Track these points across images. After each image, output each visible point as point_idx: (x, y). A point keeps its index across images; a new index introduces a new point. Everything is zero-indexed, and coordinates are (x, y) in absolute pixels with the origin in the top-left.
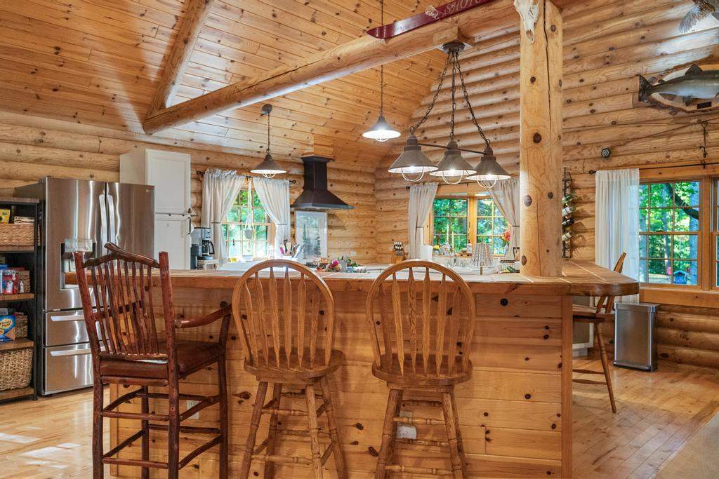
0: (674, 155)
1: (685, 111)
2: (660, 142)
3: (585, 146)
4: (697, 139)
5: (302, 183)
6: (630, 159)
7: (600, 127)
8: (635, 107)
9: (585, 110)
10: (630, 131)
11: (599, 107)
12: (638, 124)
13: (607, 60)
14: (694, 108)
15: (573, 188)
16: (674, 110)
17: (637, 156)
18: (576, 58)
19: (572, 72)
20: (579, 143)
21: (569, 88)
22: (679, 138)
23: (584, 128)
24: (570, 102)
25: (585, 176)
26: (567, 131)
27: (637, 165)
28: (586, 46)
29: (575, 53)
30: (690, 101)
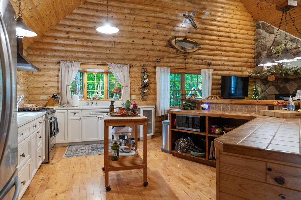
0: (178, 65)
1: (181, 51)
2: (174, 60)
3: (150, 57)
4: (183, 60)
6: (165, 64)
7: (155, 50)
8: (166, 46)
9: (150, 42)
10: (165, 54)
11: (155, 43)
12: (167, 52)
13: (158, 27)
14: (183, 51)
16: (178, 50)
17: (167, 63)
18: (147, 22)
19: (145, 27)
20: (148, 55)
21: (144, 33)
22: (179, 59)
23: (150, 50)
24: (144, 38)
25: (150, 68)
26: (143, 49)
27: (168, 66)
28: (150, 19)
29: (146, 20)
30: (183, 48)
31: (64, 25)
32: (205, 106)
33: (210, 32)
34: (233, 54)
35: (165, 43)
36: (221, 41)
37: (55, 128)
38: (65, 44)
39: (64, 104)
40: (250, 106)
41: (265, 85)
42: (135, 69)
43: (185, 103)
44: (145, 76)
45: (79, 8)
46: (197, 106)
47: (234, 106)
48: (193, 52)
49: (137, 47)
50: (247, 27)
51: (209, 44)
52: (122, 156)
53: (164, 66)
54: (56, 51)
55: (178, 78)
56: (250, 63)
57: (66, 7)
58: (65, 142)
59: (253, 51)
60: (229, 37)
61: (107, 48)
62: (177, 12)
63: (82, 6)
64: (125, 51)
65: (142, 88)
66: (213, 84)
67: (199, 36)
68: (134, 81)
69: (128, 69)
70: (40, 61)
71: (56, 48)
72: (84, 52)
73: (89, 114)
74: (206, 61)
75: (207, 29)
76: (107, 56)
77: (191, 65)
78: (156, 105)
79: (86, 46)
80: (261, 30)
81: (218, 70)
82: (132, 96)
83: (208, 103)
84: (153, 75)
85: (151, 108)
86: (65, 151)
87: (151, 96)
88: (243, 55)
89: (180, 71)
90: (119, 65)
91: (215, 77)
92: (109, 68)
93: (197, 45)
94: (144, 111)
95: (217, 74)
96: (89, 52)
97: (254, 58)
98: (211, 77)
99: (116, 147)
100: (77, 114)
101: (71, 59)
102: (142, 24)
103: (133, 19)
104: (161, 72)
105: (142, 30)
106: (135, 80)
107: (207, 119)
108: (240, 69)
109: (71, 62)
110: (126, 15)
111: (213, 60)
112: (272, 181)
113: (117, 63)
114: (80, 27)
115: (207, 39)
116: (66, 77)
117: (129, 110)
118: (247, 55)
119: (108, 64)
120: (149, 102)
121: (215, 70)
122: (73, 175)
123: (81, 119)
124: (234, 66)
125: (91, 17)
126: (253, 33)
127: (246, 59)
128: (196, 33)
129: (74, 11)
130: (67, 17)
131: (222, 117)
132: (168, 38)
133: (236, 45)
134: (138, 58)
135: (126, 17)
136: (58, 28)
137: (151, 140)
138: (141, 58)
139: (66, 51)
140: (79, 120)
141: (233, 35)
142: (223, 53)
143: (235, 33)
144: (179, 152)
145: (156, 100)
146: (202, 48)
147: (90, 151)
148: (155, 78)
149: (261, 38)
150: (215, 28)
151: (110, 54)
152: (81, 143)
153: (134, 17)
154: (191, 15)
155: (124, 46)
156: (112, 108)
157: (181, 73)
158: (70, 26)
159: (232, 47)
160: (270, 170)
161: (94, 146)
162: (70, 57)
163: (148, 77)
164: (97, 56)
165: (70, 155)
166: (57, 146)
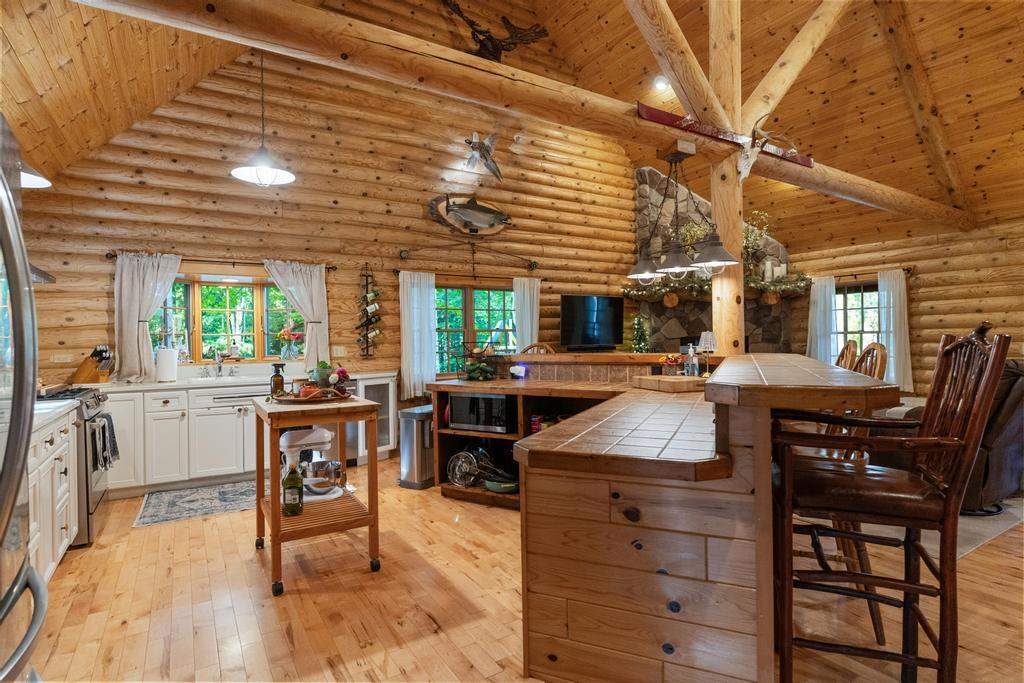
0: (455, 266)
1: (462, 233)
2: (444, 253)
3: (382, 244)
4: (468, 256)
6: (422, 264)
7: (394, 228)
8: (425, 218)
9: (382, 207)
10: (421, 238)
12: (428, 233)
13: (402, 167)
14: (467, 231)
16: (453, 229)
17: (427, 262)
18: (371, 152)
19: (367, 166)
20: (376, 240)
21: (365, 181)
22: (456, 252)
23: (381, 226)
24: (365, 195)
25: (384, 274)
26: (364, 225)
27: (429, 270)
28: (382, 146)
29: (370, 148)
30: (466, 224)
31: (128, 150)
32: (519, 370)
33: (533, 186)
34: (586, 242)
35: (420, 211)
36: (558, 210)
37: (108, 445)
38: (130, 204)
39: (130, 375)
40: (615, 368)
41: (658, 315)
42: (341, 276)
43: (472, 365)
44: (370, 296)
45: (174, 102)
46: (499, 370)
47: (582, 368)
48: (493, 235)
49: (344, 217)
50: (619, 178)
51: (530, 217)
52: (311, 503)
53: (419, 269)
54: (100, 222)
55: (455, 298)
56: (626, 263)
57: (134, 100)
58: (134, 484)
59: (631, 236)
60: (577, 200)
61: (262, 218)
62: (449, 133)
63: (183, 98)
64: (310, 229)
65: (362, 325)
66: (542, 315)
67: (508, 196)
68: (340, 307)
69: (321, 275)
70: (49, 249)
71: (102, 213)
72: (190, 228)
73: (209, 402)
74: (525, 257)
75: (526, 180)
76: (261, 240)
77: (487, 268)
78: (400, 371)
79: (198, 212)
80: (647, 188)
81: (552, 280)
82: (334, 348)
83: (524, 364)
84: (390, 293)
85: (388, 378)
86: (136, 508)
87: (385, 349)
88: (609, 244)
89: (460, 283)
90: (296, 266)
91: (547, 297)
92: (268, 272)
93: (502, 217)
94: (366, 387)
95: (551, 291)
96: (207, 228)
97: (635, 252)
98: (538, 297)
99: (294, 482)
100: (173, 404)
101: (153, 248)
102: (359, 159)
103: (332, 142)
104: (413, 285)
105: (358, 173)
106: (343, 306)
107: (520, 401)
108: (604, 277)
109: (150, 254)
110: (314, 133)
111: (542, 255)
112: (619, 517)
113: (291, 261)
114: (180, 155)
115: (525, 204)
116: (137, 298)
117: (328, 384)
118: (619, 245)
119: (264, 261)
120: (381, 363)
121: (545, 280)
122: (170, 569)
123: (186, 417)
124: (590, 270)
125: (210, 132)
126: (631, 194)
127: (616, 256)
128: (499, 188)
129: (160, 112)
130: (137, 126)
131: (555, 395)
132: (429, 198)
133: (593, 220)
134: (349, 248)
135: (313, 136)
136: (108, 156)
137: (388, 462)
138: (359, 248)
139: (136, 223)
140: (182, 420)
141: (587, 197)
142: (565, 239)
143: (590, 192)
144: (458, 485)
145: (399, 357)
146: (514, 226)
147: (217, 503)
148: (397, 300)
149: (647, 206)
150: (544, 177)
151: (270, 234)
152: (188, 485)
153: (338, 138)
154: (487, 142)
155: (311, 215)
156: (278, 384)
157: (463, 288)
158: (145, 152)
159: (585, 224)
160: (616, 495)
161: (228, 487)
162: (148, 241)
163: (377, 298)
164: (233, 240)
165: (156, 519)
166: (111, 495)
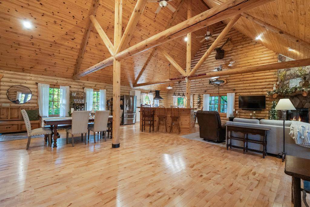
0: (215, 92)
4: (218, 90)
5: (155, 95)
11: (204, 84)
12: (210, 87)
15: (200, 97)
17: (209, 92)
20: (201, 90)
22: (215, 89)
23: (202, 87)
25: (202, 95)
26: (199, 88)
34: (254, 81)
51: (234, 79)
53: (207, 94)
65: (197, 103)
69: (192, 96)
74: (232, 88)
77: (222, 92)
88: (264, 80)
91: (237, 97)
93: (222, 81)
98: (234, 97)
108: (261, 90)
118: (269, 80)
124: (255, 89)
133: (256, 75)
138: (198, 91)
142: (245, 82)
146: (231, 82)
148: (203, 99)
